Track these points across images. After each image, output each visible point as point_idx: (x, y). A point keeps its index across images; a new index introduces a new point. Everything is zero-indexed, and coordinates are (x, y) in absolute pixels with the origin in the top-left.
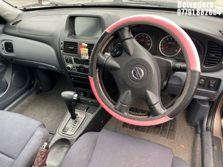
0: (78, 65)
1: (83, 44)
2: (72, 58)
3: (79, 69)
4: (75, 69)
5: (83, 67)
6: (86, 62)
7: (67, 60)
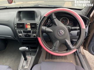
0: (25, 34)
1: (28, 24)
2: (22, 31)
3: (26, 36)
4: (24, 36)
5: (28, 34)
6: (30, 32)
7: (19, 32)
